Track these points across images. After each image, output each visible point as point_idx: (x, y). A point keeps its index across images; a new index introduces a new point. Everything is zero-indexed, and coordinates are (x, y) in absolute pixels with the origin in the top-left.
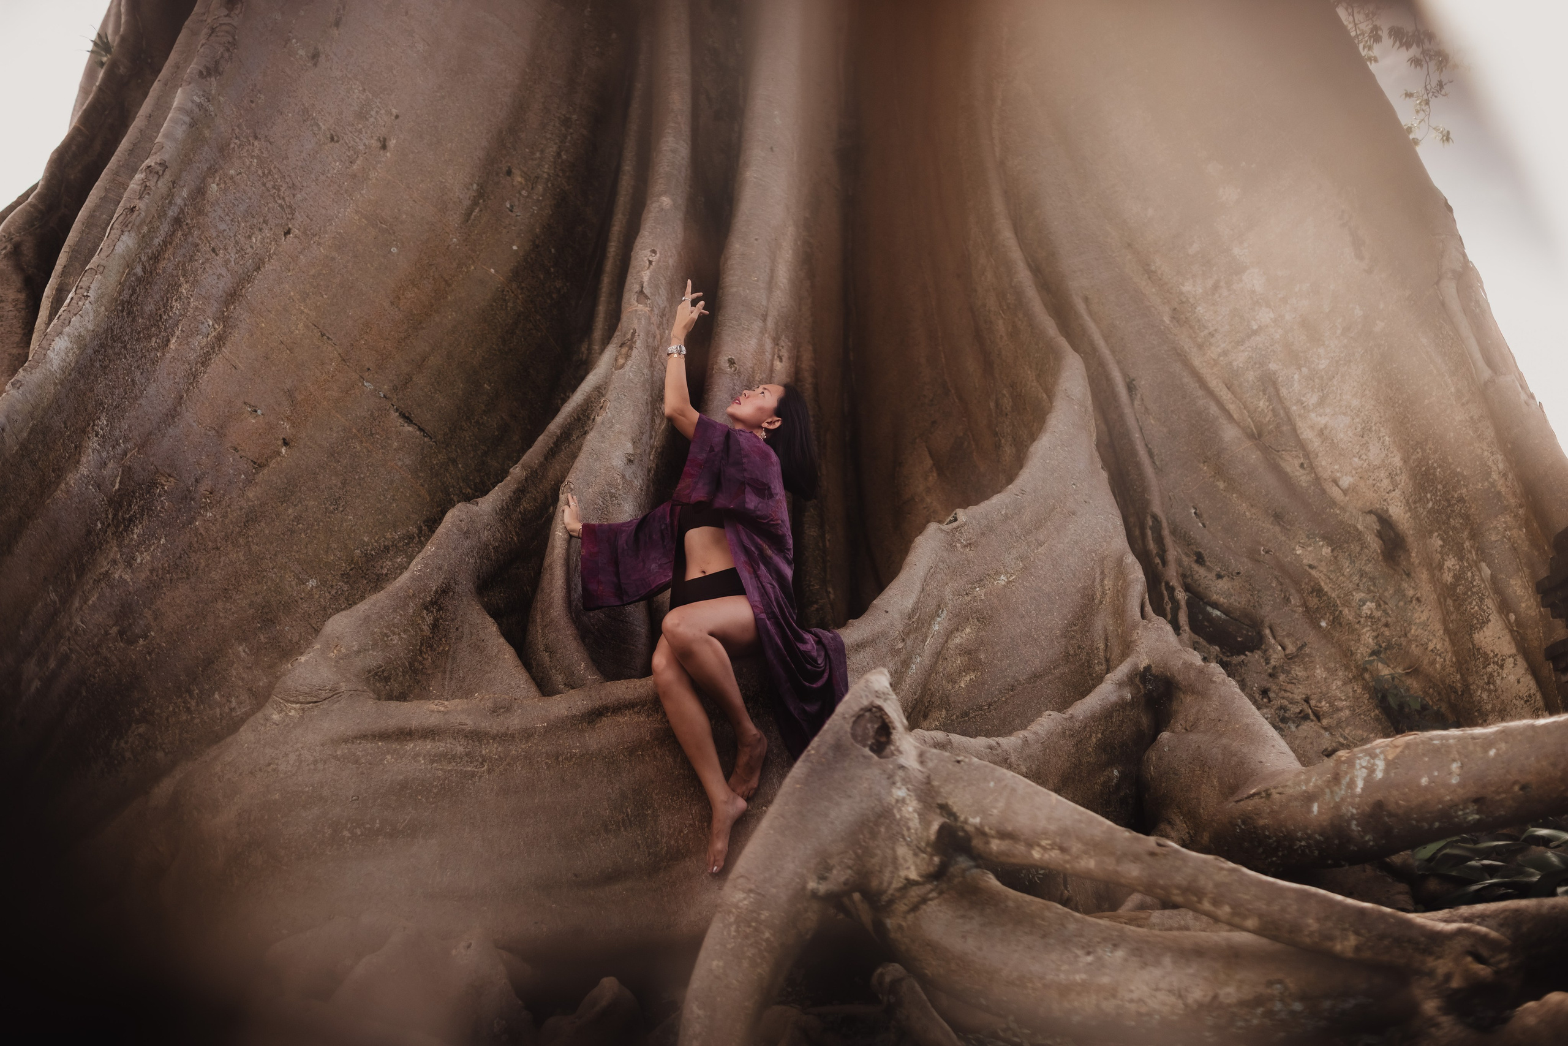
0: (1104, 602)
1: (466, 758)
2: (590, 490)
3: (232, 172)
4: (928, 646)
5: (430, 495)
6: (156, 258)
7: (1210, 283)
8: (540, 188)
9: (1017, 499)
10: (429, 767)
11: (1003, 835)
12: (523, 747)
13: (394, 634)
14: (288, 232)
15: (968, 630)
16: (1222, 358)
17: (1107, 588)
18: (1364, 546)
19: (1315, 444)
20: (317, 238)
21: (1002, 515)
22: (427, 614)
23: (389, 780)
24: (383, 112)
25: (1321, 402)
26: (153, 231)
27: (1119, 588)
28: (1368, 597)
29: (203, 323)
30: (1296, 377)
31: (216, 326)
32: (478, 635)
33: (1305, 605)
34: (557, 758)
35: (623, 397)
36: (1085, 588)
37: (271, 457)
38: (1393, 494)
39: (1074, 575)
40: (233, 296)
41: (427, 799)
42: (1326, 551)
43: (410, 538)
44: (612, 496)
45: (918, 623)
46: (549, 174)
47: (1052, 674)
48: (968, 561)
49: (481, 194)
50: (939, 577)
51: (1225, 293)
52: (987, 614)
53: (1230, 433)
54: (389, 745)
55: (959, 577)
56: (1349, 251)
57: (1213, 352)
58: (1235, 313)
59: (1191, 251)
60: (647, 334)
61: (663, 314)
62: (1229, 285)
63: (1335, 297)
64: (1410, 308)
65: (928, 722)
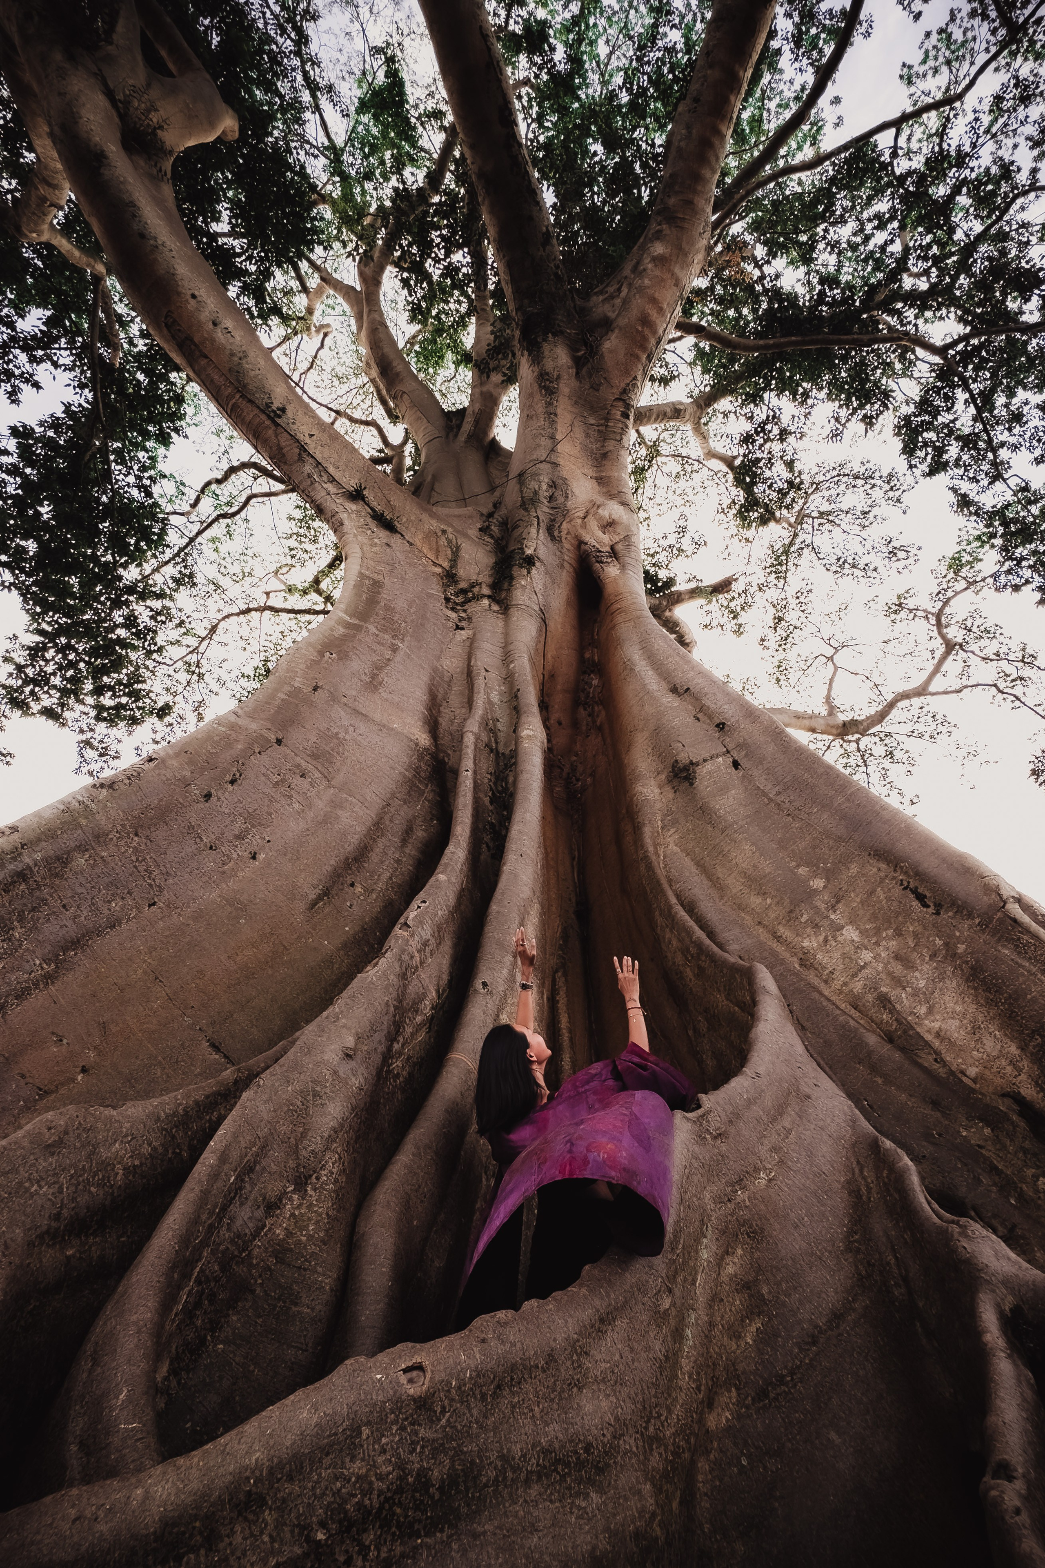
0: (871, 1198)
3: (105, 854)
4: (700, 1289)
7: (821, 938)
8: (374, 896)
9: (755, 1083)
14: (154, 904)
15: (740, 1251)
16: (845, 988)
17: (868, 1180)
18: (1014, 1125)
19: (938, 1044)
20: (178, 910)
21: (745, 1100)
24: (258, 837)
25: (930, 1010)
27: (885, 1179)
29: (28, 962)
30: (904, 995)
31: (45, 966)
35: (359, 995)
36: (848, 1182)
37: (63, 1084)
38: (1020, 1078)
39: (833, 1166)
40: (76, 944)
42: (987, 1131)
45: (684, 1255)
46: (380, 889)
48: (723, 1156)
49: (326, 893)
50: (695, 1179)
51: (834, 944)
52: (757, 1225)
53: (871, 1039)
55: (716, 1178)
56: (915, 904)
57: (837, 984)
58: (844, 956)
59: (803, 920)
60: (403, 951)
61: (425, 944)
62: (835, 938)
63: (916, 935)
64: (983, 931)
65: (714, 1414)
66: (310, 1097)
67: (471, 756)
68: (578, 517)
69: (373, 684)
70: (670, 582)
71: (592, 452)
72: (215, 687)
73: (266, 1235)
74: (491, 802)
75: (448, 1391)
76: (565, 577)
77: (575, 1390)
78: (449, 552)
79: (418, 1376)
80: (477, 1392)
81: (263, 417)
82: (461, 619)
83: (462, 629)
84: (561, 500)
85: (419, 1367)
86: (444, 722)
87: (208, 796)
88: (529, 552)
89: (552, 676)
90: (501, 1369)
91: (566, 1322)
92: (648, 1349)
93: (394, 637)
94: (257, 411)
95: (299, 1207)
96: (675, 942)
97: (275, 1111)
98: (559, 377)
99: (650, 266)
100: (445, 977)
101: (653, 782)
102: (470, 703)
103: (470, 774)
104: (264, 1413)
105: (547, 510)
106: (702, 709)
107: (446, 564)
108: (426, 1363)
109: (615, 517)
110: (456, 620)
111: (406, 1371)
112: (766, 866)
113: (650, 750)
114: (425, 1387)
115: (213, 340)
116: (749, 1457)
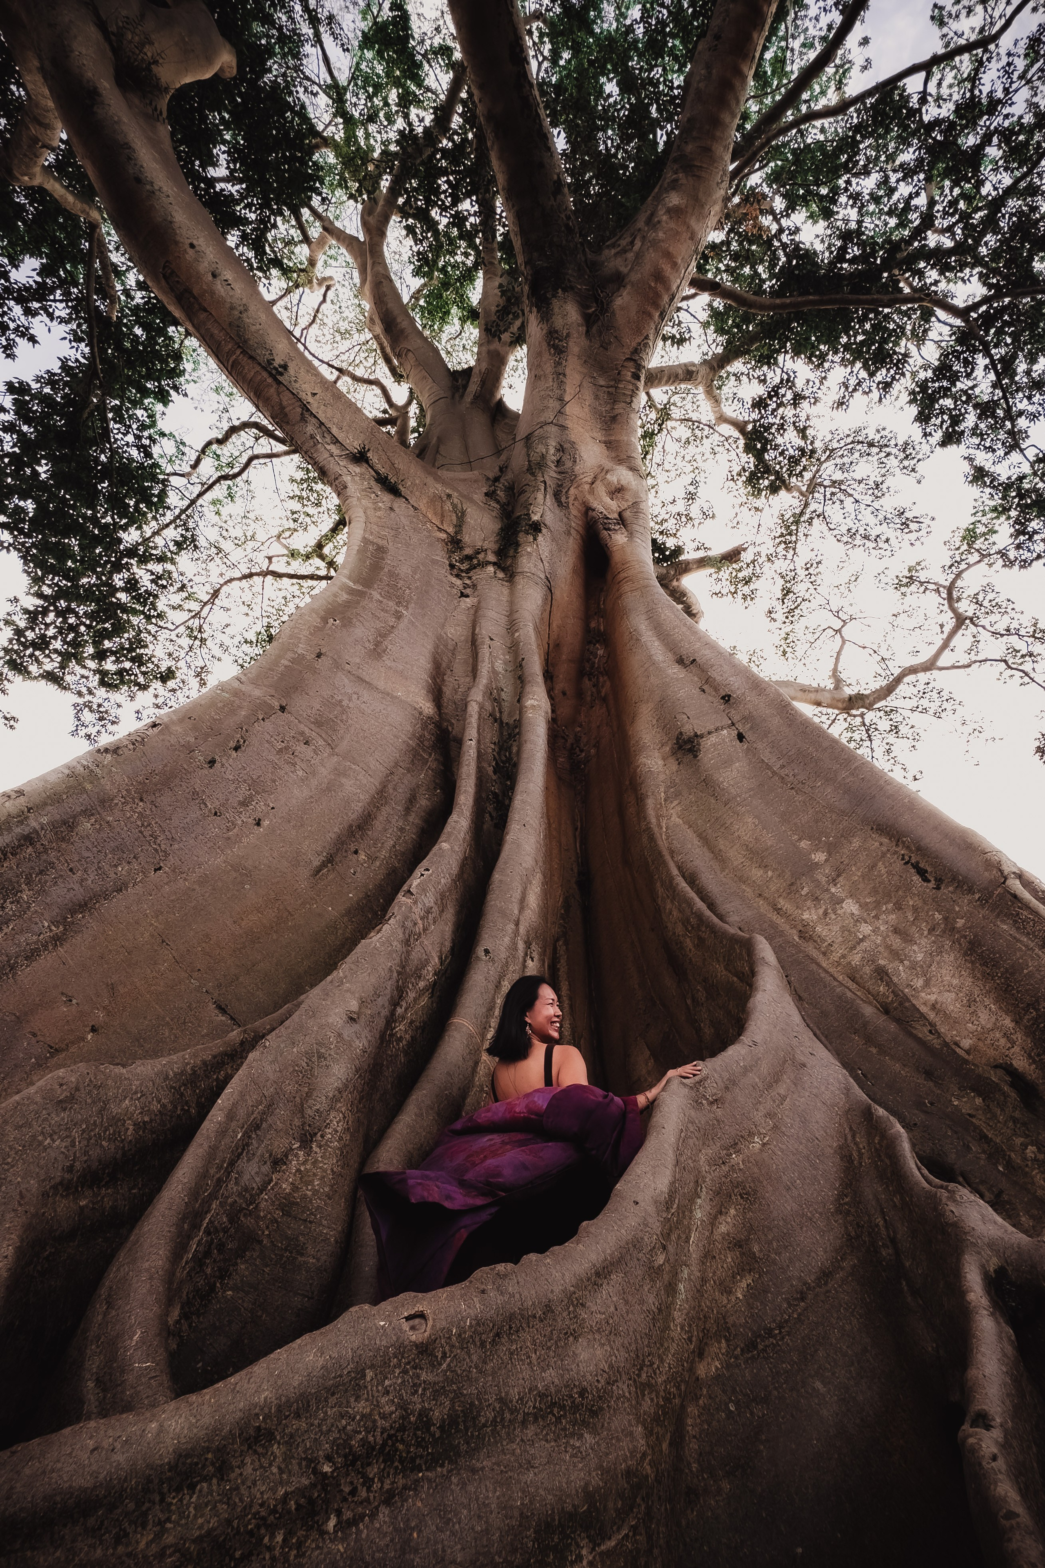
0: (862, 1163)
2: (295, 1050)
3: (110, 819)
4: (694, 1247)
7: (821, 911)
8: (378, 864)
9: (752, 1051)
14: (160, 868)
15: (732, 1212)
16: (843, 960)
17: (860, 1145)
18: (1005, 1095)
19: (933, 1016)
20: (184, 875)
21: (742, 1067)
24: (262, 804)
25: (927, 984)
28: (1028, 1141)
30: (902, 968)
31: (53, 928)
33: (985, 1152)
35: (362, 960)
36: (840, 1147)
37: (73, 1043)
38: (1013, 1050)
39: (826, 1132)
40: (83, 906)
42: (978, 1101)
44: (321, 1056)
45: (678, 1214)
46: (383, 856)
47: (842, 1269)
48: (718, 1121)
49: (330, 860)
50: (691, 1142)
51: (833, 917)
52: (750, 1187)
53: (867, 1011)
55: (711, 1141)
56: (916, 878)
57: (835, 956)
58: (843, 929)
59: (803, 893)
60: (406, 918)
61: (429, 911)
62: (835, 911)
63: (915, 909)
64: (982, 906)
65: (705, 1363)
66: (315, 1059)
67: (475, 725)
68: (586, 483)
69: (377, 651)
70: (678, 551)
71: (601, 415)
72: (217, 652)
73: (272, 1189)
74: (495, 772)
75: (449, 1338)
76: (572, 544)
77: (571, 1339)
78: (454, 518)
79: (421, 1324)
80: (477, 1339)
81: (265, 374)
82: (466, 586)
83: (467, 596)
84: (569, 464)
85: (421, 1316)
86: (447, 691)
87: (212, 762)
88: (535, 518)
89: (557, 646)
90: (500, 1318)
91: (564, 1275)
92: (642, 1302)
93: (398, 604)
94: (258, 368)
95: (305, 1163)
96: (675, 913)
98: (568, 335)
99: (664, 218)
100: (448, 944)
101: (657, 754)
102: (474, 672)
103: (473, 743)
104: (272, 1356)
105: (555, 475)
106: (708, 680)
107: (451, 530)
108: (427, 1311)
109: (623, 482)
110: (461, 587)
111: (408, 1319)
112: (769, 840)
113: (654, 722)
114: (427, 1334)
115: (212, 293)
116: (737, 1404)
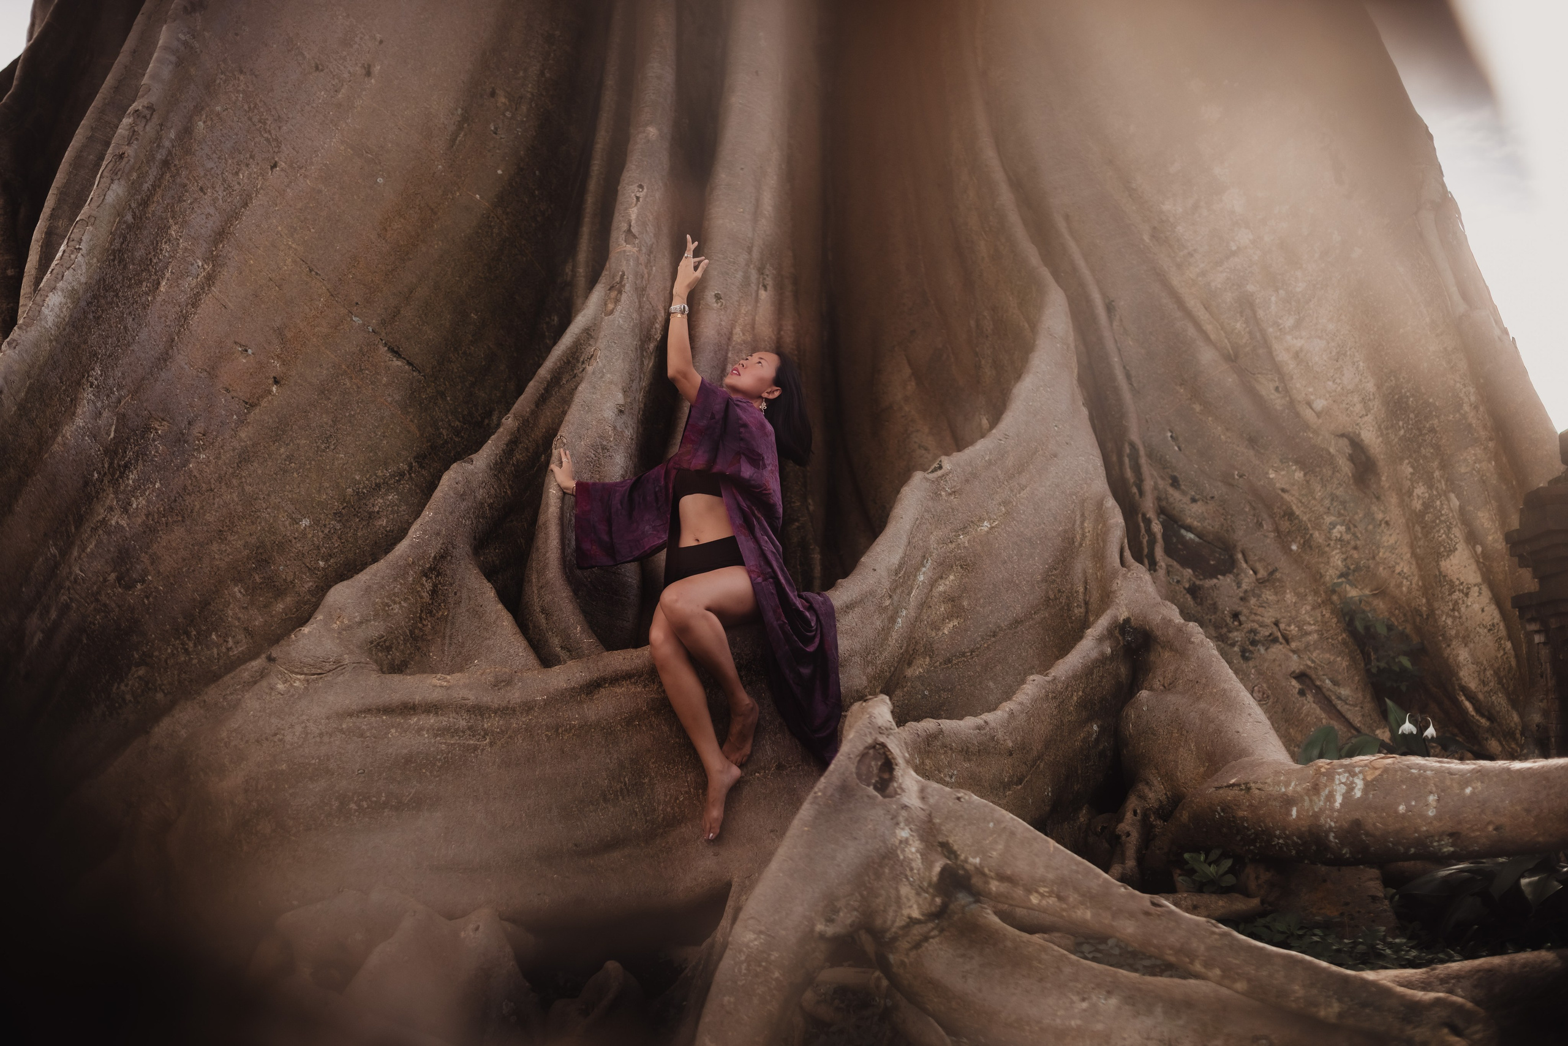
0: (1084, 545)
1: (468, 732)
2: (582, 443)
3: (218, 108)
4: (913, 598)
5: (419, 430)
6: (145, 203)
7: (1190, 202)
8: (524, 108)
9: (1000, 444)
10: (433, 741)
11: (1002, 878)
12: (524, 719)
13: (395, 603)
14: (275, 166)
15: (952, 577)
16: (1200, 279)
17: (1087, 530)
18: (1335, 469)
19: (1291, 366)
20: (303, 171)
21: (986, 461)
22: (426, 581)
23: (394, 754)
24: (367, 37)
25: (1298, 325)
26: (142, 176)
27: (1099, 532)
28: (1338, 520)
29: (192, 264)
30: (1273, 299)
31: (206, 266)
32: (476, 600)
33: (1277, 530)
34: (558, 730)
35: (613, 344)
36: (1065, 531)
37: (262, 397)
38: (1366, 418)
39: (1055, 519)
40: (221, 235)
41: (431, 772)
42: (1299, 475)
43: (401, 475)
44: (604, 448)
45: (904, 577)
46: (532, 94)
47: (1033, 619)
48: (953, 509)
49: (465, 119)
50: (924, 527)
51: (1205, 212)
52: (970, 560)
53: (1207, 356)
54: (393, 719)
55: (943, 525)
57: (1192, 272)
58: (1214, 233)
61: (650, 251)
62: (1209, 205)
63: (1311, 221)
64: (1388, 236)
65: (912, 669)
66: (600, 450)
92: (872, 623)
97: (578, 463)
116: (930, 691)
